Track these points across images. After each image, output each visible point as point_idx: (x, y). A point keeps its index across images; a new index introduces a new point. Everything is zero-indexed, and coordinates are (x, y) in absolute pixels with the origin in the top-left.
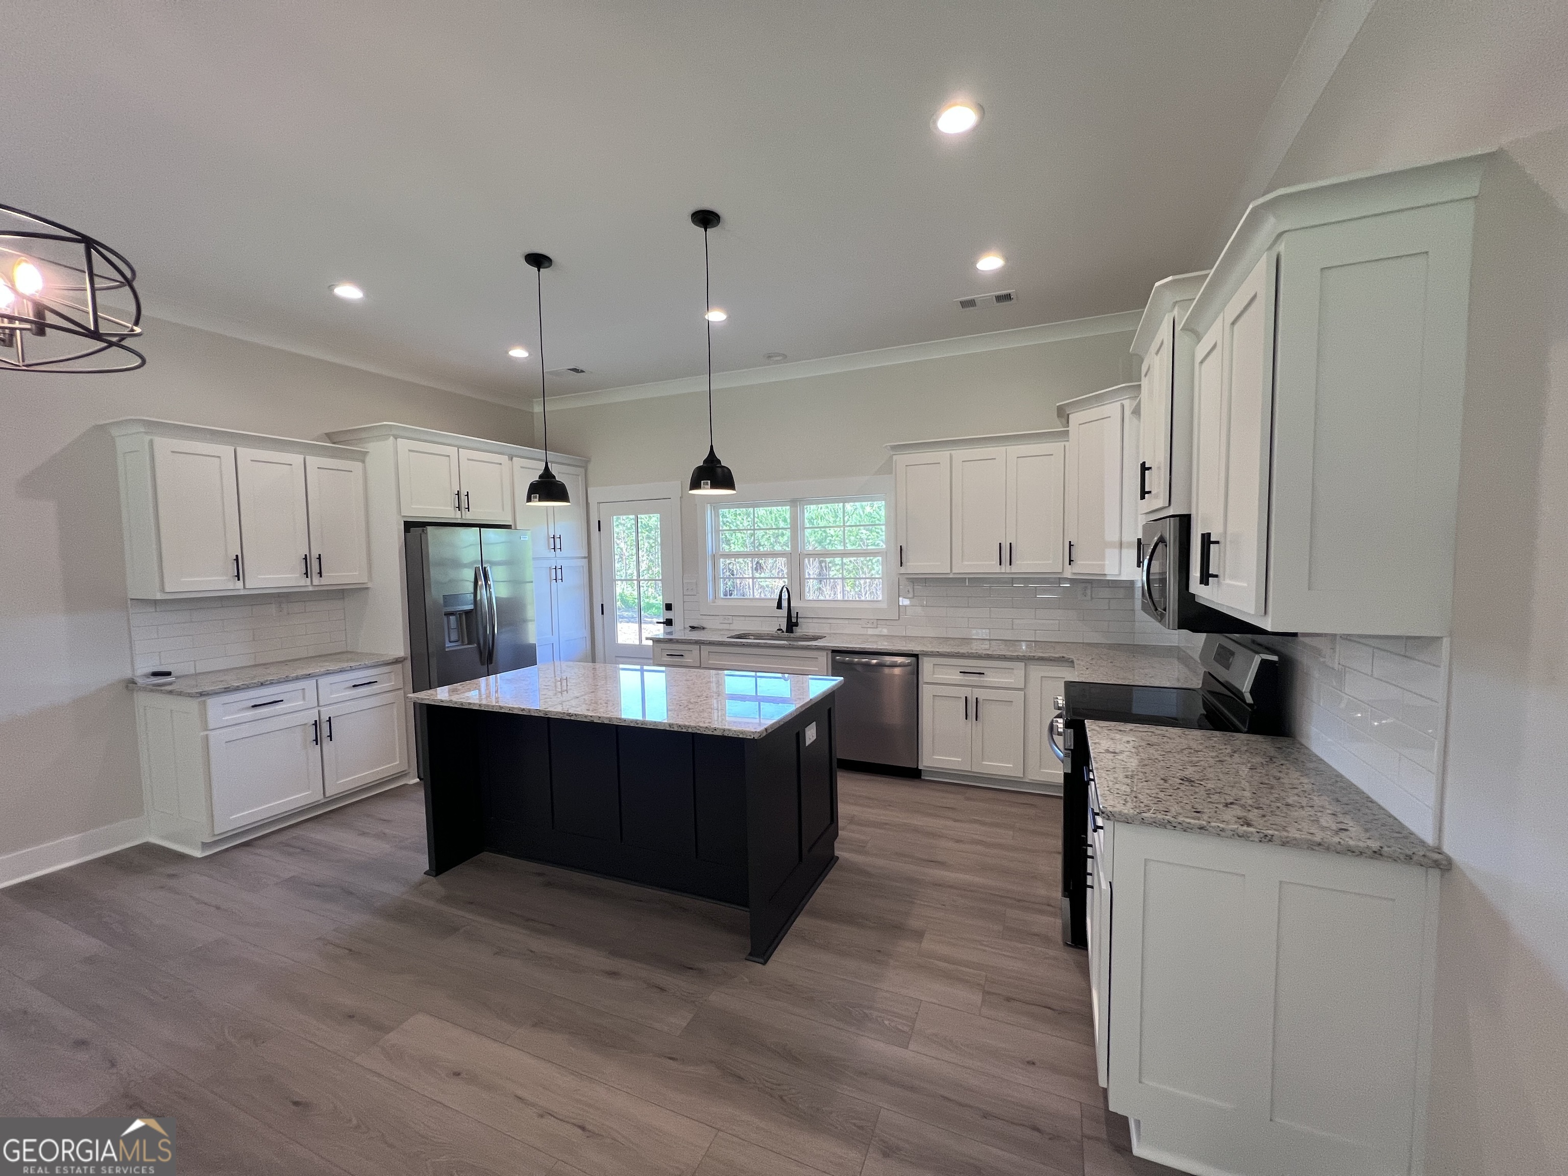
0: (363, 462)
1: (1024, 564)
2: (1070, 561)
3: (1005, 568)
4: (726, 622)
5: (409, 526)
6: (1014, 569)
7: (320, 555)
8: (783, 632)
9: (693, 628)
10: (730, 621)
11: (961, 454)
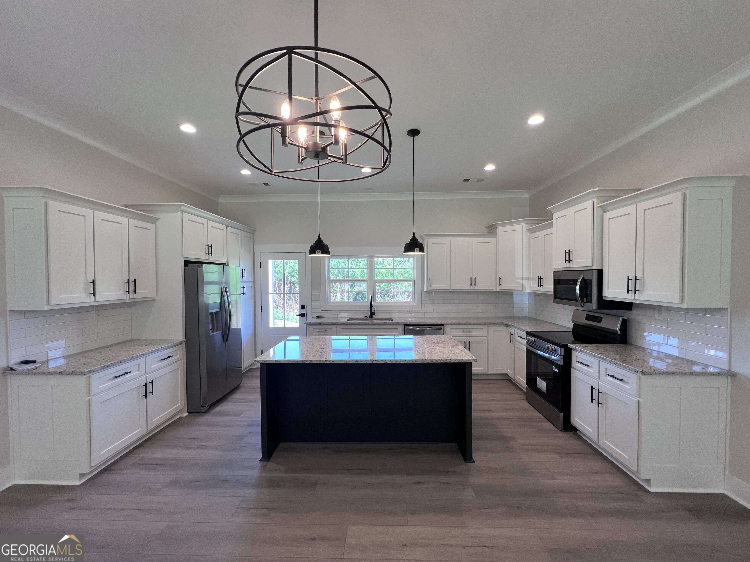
0: (155, 224)
1: (481, 286)
2: (500, 284)
3: (473, 287)
4: (336, 313)
5: (187, 263)
6: (476, 288)
7: (135, 280)
8: (368, 317)
9: (318, 317)
10: (338, 313)
11: (455, 240)
